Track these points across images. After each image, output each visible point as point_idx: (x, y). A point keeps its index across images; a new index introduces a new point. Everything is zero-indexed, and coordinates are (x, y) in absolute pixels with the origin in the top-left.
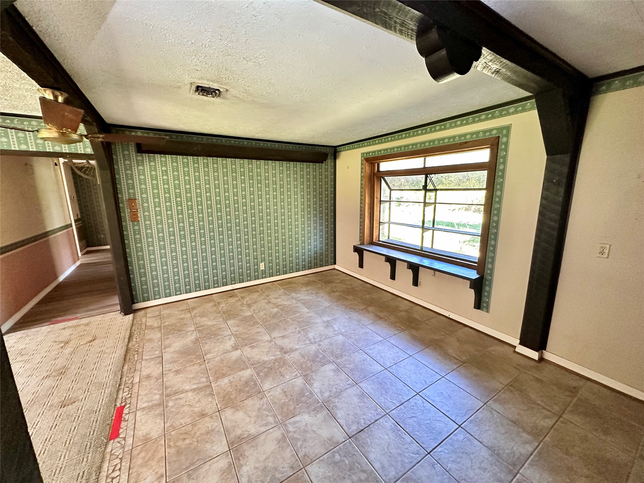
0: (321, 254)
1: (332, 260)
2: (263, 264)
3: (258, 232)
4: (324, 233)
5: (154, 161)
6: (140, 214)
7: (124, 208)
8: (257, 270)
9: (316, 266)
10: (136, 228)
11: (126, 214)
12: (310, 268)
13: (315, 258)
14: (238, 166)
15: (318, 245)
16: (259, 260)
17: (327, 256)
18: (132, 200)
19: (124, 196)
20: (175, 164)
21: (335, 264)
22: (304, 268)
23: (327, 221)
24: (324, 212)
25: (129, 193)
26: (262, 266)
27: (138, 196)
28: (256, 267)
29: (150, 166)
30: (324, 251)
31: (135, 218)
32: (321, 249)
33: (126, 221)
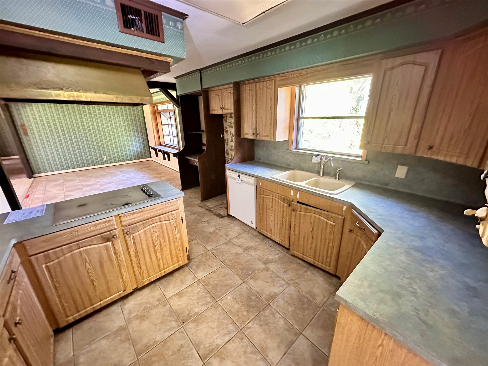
0: (142, 152)
1: (149, 156)
2: (105, 157)
3: (99, 141)
4: (141, 141)
5: (32, 106)
6: (29, 132)
7: (19, 129)
8: (102, 160)
9: (139, 158)
10: (28, 138)
11: (21, 131)
12: (135, 159)
13: (138, 154)
14: (81, 108)
15: (139, 148)
16: (103, 155)
17: (145, 153)
18: (23, 125)
19: (18, 123)
20: (44, 108)
21: (151, 157)
22: (131, 159)
23: (142, 135)
24: (139, 131)
25: (21, 122)
26: (105, 158)
27: (26, 123)
28: (101, 158)
29: (30, 109)
30: (143, 151)
31: (26, 134)
32: (141, 149)
33: (21, 135)
